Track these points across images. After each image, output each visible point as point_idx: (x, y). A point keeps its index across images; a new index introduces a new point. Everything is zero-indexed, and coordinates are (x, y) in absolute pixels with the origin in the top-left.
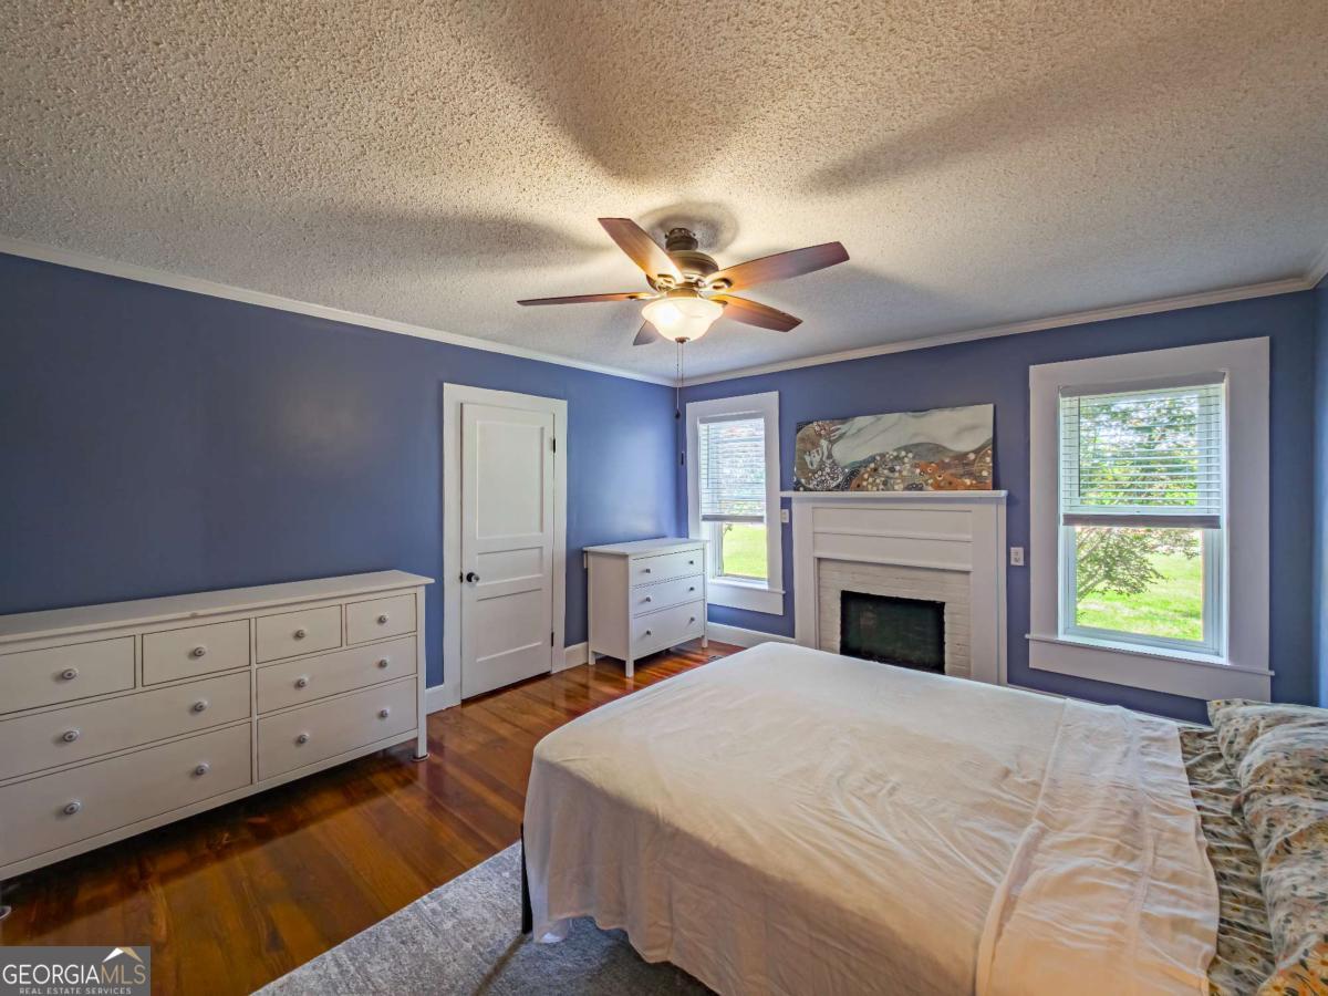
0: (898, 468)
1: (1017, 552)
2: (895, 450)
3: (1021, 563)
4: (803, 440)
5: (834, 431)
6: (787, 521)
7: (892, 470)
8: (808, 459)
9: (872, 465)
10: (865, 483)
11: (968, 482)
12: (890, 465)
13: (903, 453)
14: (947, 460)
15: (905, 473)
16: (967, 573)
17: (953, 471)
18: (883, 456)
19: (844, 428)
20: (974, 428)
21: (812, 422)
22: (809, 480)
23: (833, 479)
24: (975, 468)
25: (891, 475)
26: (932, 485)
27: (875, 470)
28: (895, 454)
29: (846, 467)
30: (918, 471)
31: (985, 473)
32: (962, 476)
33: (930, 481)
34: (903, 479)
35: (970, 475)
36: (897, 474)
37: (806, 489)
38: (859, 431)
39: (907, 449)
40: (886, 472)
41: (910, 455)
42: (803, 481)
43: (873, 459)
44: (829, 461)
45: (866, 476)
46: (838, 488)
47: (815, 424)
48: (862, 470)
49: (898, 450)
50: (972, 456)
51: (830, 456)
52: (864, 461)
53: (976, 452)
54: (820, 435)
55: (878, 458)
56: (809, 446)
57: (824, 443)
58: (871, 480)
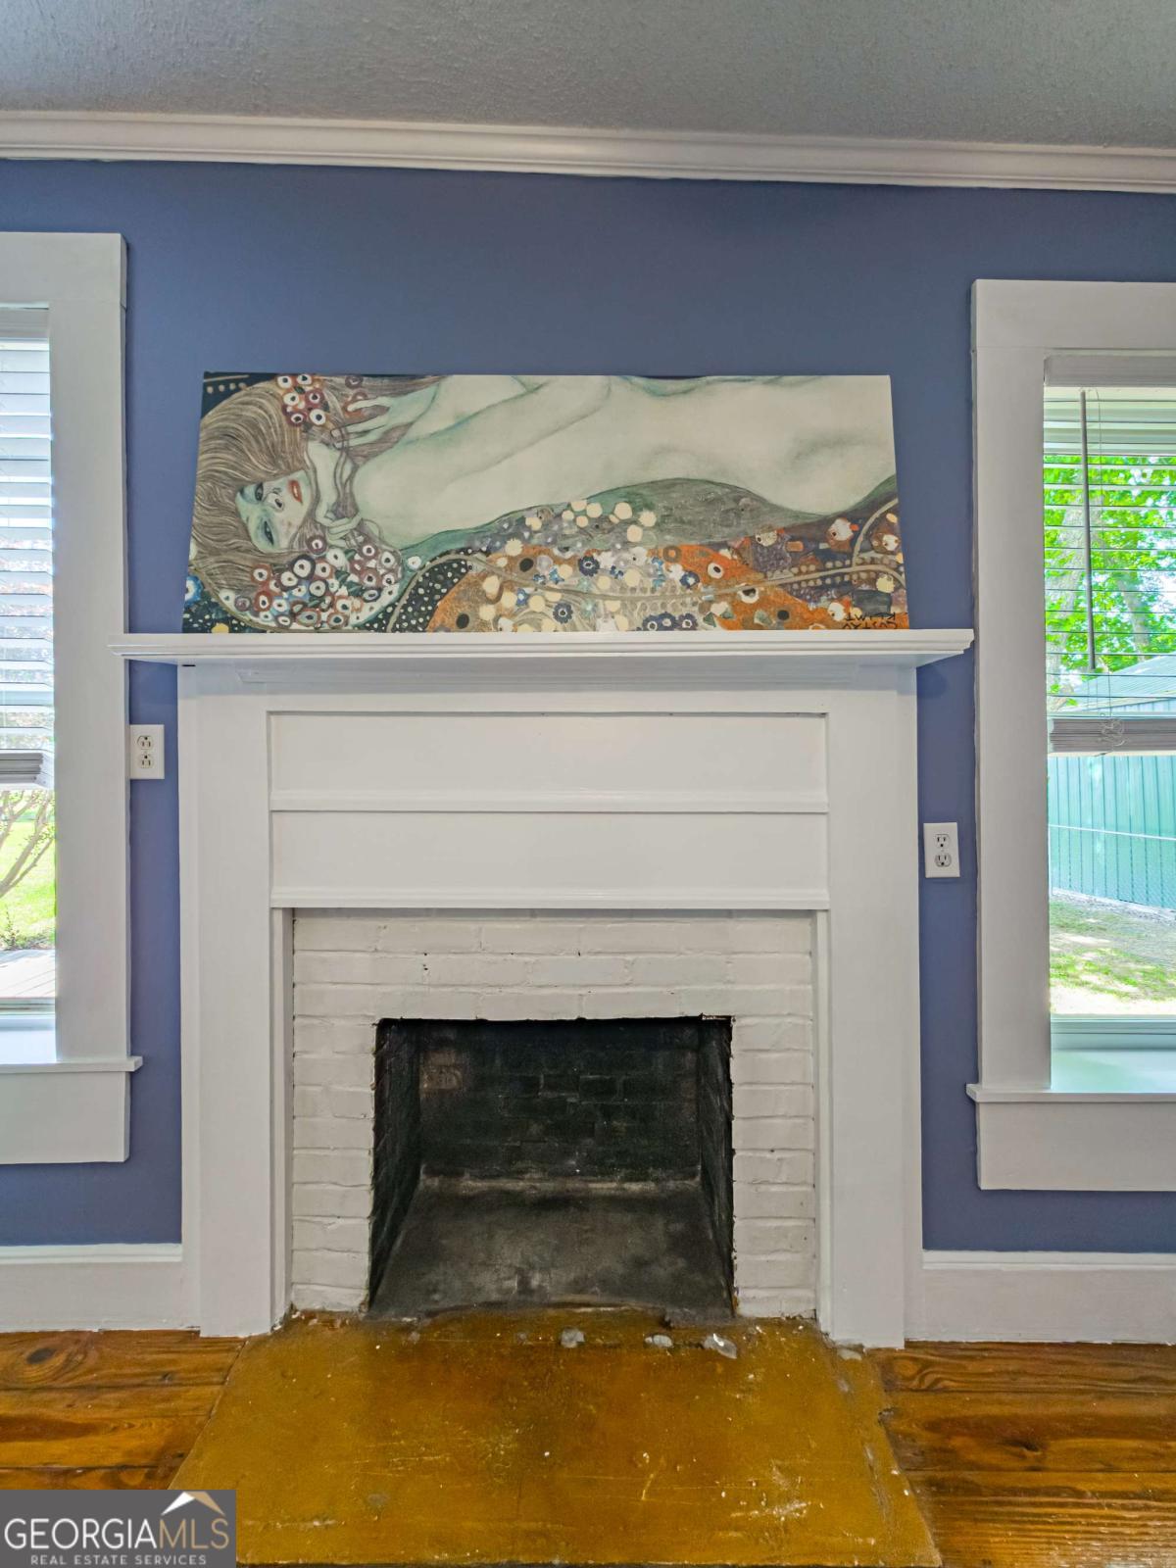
0: (606, 560)
1: (945, 834)
2: (590, 499)
3: (953, 870)
4: (229, 438)
5: (359, 416)
6: (157, 772)
7: (587, 566)
8: (251, 513)
9: (514, 548)
10: (487, 612)
11: (838, 611)
12: (579, 549)
13: (623, 511)
14: (768, 540)
15: (632, 578)
16: (810, 914)
17: (788, 576)
18: (551, 515)
19: (403, 408)
20: (836, 443)
21: (271, 377)
22: (254, 594)
23: (358, 592)
24: (855, 568)
25: (585, 583)
26: (725, 617)
27: (527, 564)
28: (595, 510)
29: (410, 550)
30: (677, 572)
31: (885, 585)
32: (820, 590)
33: (720, 608)
34: (628, 602)
35: (844, 589)
36: (604, 582)
37: (237, 627)
38: (463, 422)
39: (638, 496)
40: (566, 572)
41: (648, 518)
42: (228, 598)
43: (516, 525)
44: (345, 526)
45: (491, 585)
46: (378, 623)
47: (283, 384)
48: (477, 563)
49: (608, 496)
50: (843, 530)
51: (345, 507)
52: (480, 532)
53: (854, 516)
54: (308, 426)
55: (535, 523)
56: (258, 465)
57: (321, 457)
58: (509, 600)
